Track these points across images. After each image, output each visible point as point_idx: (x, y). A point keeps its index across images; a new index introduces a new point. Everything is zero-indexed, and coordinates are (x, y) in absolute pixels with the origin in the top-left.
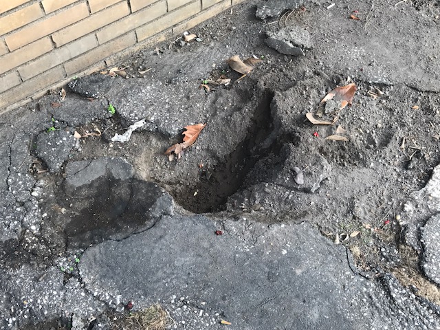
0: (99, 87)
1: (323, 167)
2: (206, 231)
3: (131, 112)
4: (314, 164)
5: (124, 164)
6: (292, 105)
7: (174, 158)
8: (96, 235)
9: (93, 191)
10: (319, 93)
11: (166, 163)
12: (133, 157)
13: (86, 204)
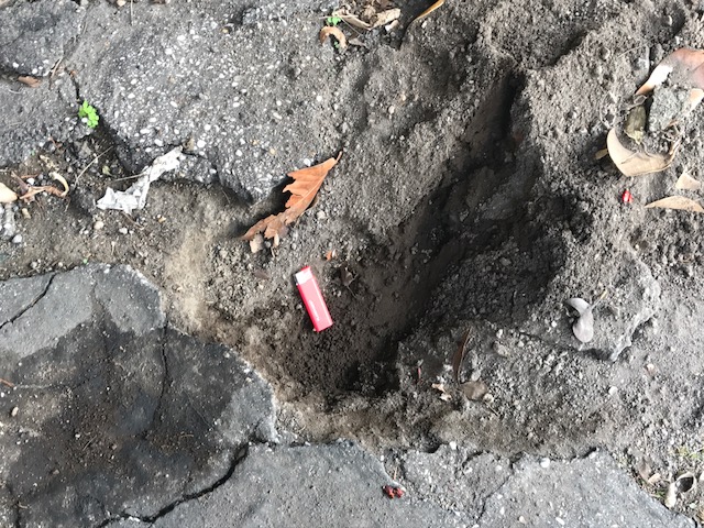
0: (48, 43)
1: (641, 291)
2: (362, 486)
3: (142, 123)
4: (620, 283)
5: (139, 287)
6: (566, 109)
7: (263, 244)
8: (87, 499)
9: (68, 369)
10: (634, 63)
11: (243, 257)
12: (159, 256)
13: (53, 407)
